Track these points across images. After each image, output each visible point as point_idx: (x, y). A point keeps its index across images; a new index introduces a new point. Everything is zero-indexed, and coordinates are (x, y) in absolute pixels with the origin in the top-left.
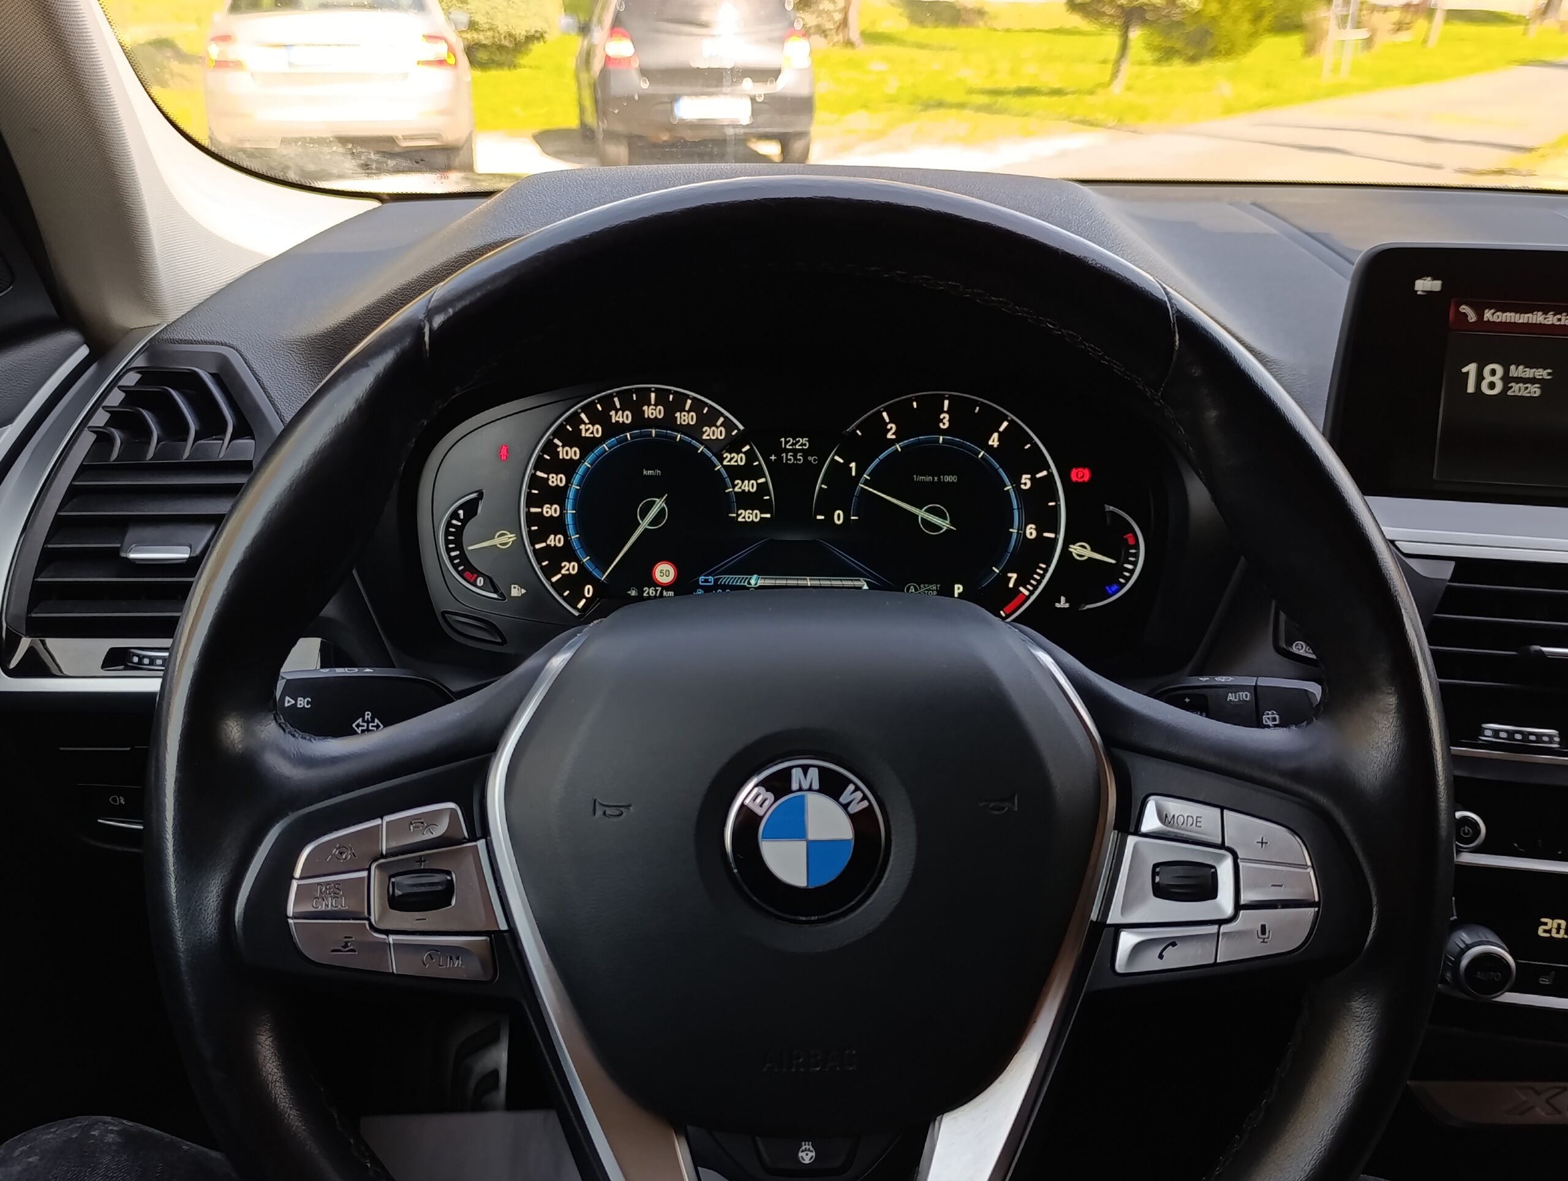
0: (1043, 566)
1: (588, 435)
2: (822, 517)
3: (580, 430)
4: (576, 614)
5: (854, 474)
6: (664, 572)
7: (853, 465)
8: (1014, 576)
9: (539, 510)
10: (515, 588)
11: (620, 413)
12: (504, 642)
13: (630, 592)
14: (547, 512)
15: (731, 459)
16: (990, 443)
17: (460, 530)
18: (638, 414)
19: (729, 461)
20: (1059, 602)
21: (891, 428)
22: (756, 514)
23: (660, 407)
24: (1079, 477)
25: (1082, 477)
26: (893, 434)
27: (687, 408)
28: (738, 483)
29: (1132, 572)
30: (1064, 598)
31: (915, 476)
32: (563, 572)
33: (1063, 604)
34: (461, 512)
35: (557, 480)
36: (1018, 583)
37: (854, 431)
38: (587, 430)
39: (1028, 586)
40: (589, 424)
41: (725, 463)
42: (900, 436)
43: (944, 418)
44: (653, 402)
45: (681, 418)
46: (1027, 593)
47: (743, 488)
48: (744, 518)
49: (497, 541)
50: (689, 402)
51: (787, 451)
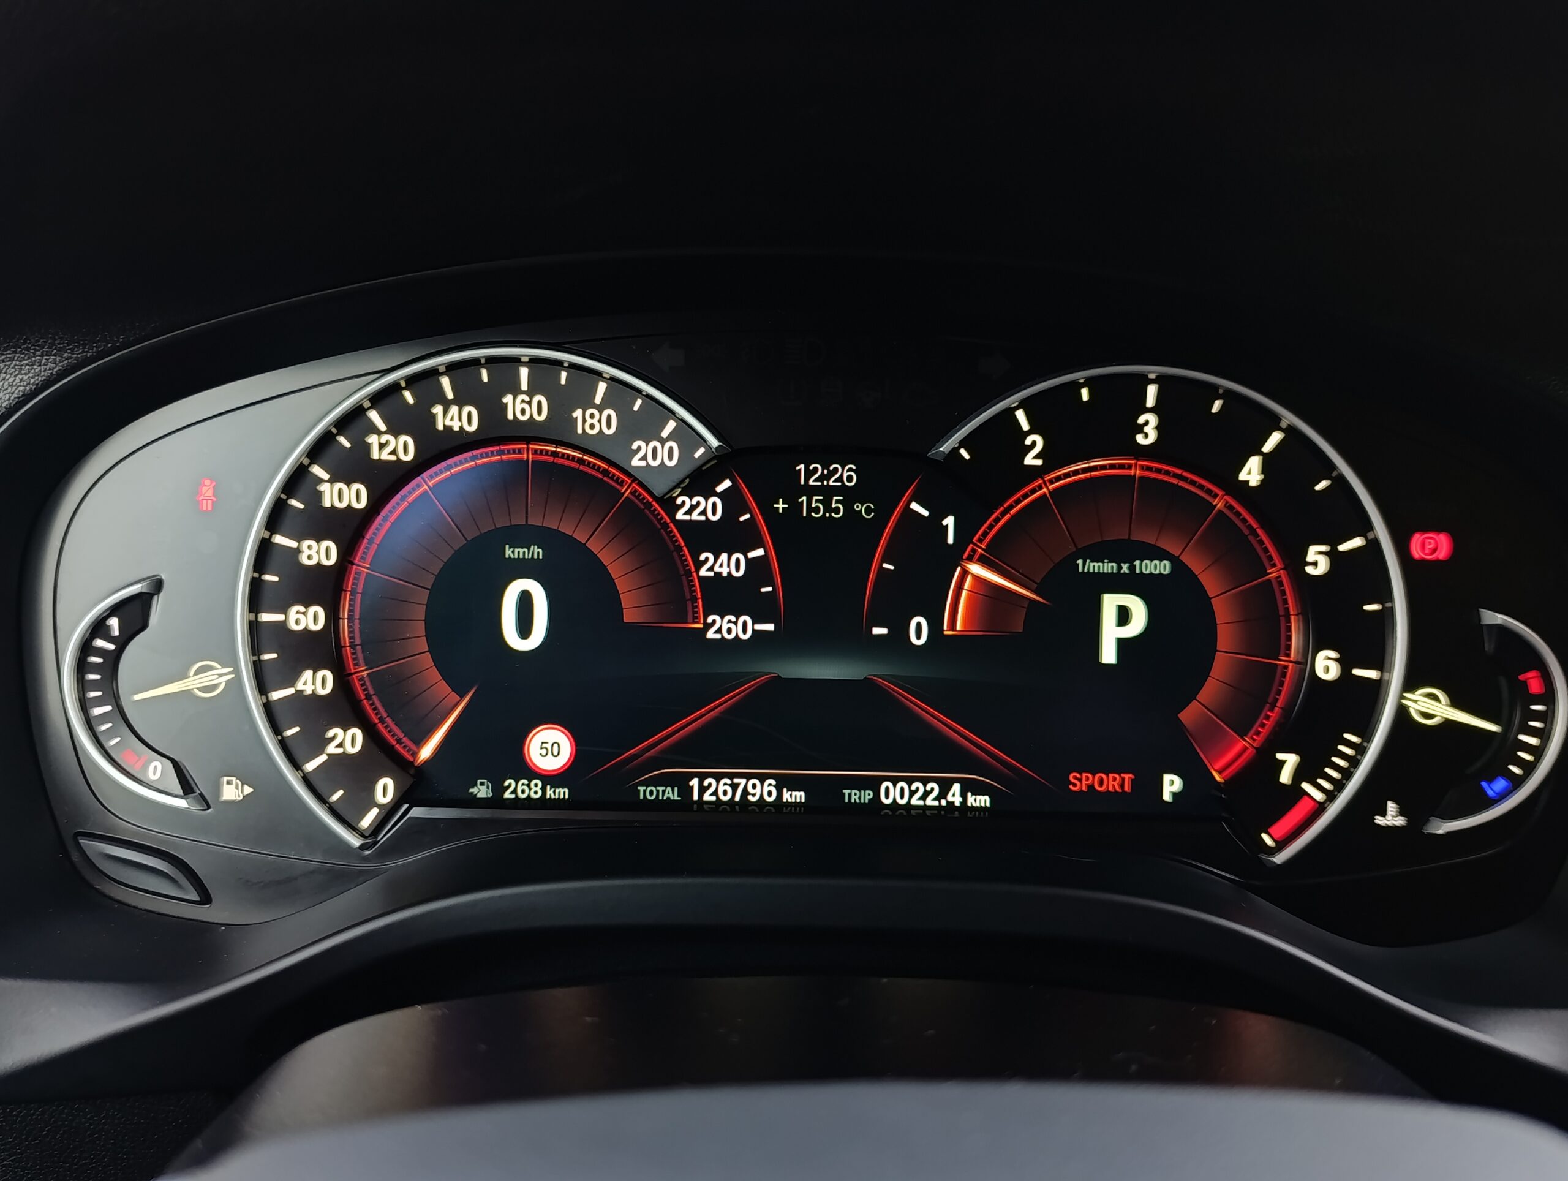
0: (1354, 739)
1: (385, 456)
2: (883, 631)
3: (368, 447)
4: (355, 842)
5: (950, 540)
6: (549, 746)
7: (949, 521)
8: (1290, 760)
9: (280, 617)
10: (228, 783)
11: (454, 409)
12: (206, 899)
13: (474, 790)
14: (297, 622)
15: (693, 508)
16: (1243, 476)
17: (113, 660)
18: (492, 412)
19: (689, 512)
20: (1384, 814)
21: (1034, 443)
22: (745, 624)
23: (538, 398)
24: (1427, 551)
25: (1434, 551)
26: (1036, 457)
27: (598, 400)
28: (707, 559)
29: (1538, 752)
30: (1394, 805)
31: (1080, 562)
32: (332, 749)
33: (1392, 817)
34: (114, 623)
35: (318, 552)
36: (1300, 774)
37: (955, 451)
38: (382, 446)
39: (1322, 782)
40: (386, 433)
41: (680, 516)
42: (1052, 457)
43: (1147, 423)
44: (524, 386)
45: (584, 421)
46: (1319, 796)
47: (717, 569)
48: (719, 631)
49: (193, 683)
50: (602, 387)
51: (810, 491)
